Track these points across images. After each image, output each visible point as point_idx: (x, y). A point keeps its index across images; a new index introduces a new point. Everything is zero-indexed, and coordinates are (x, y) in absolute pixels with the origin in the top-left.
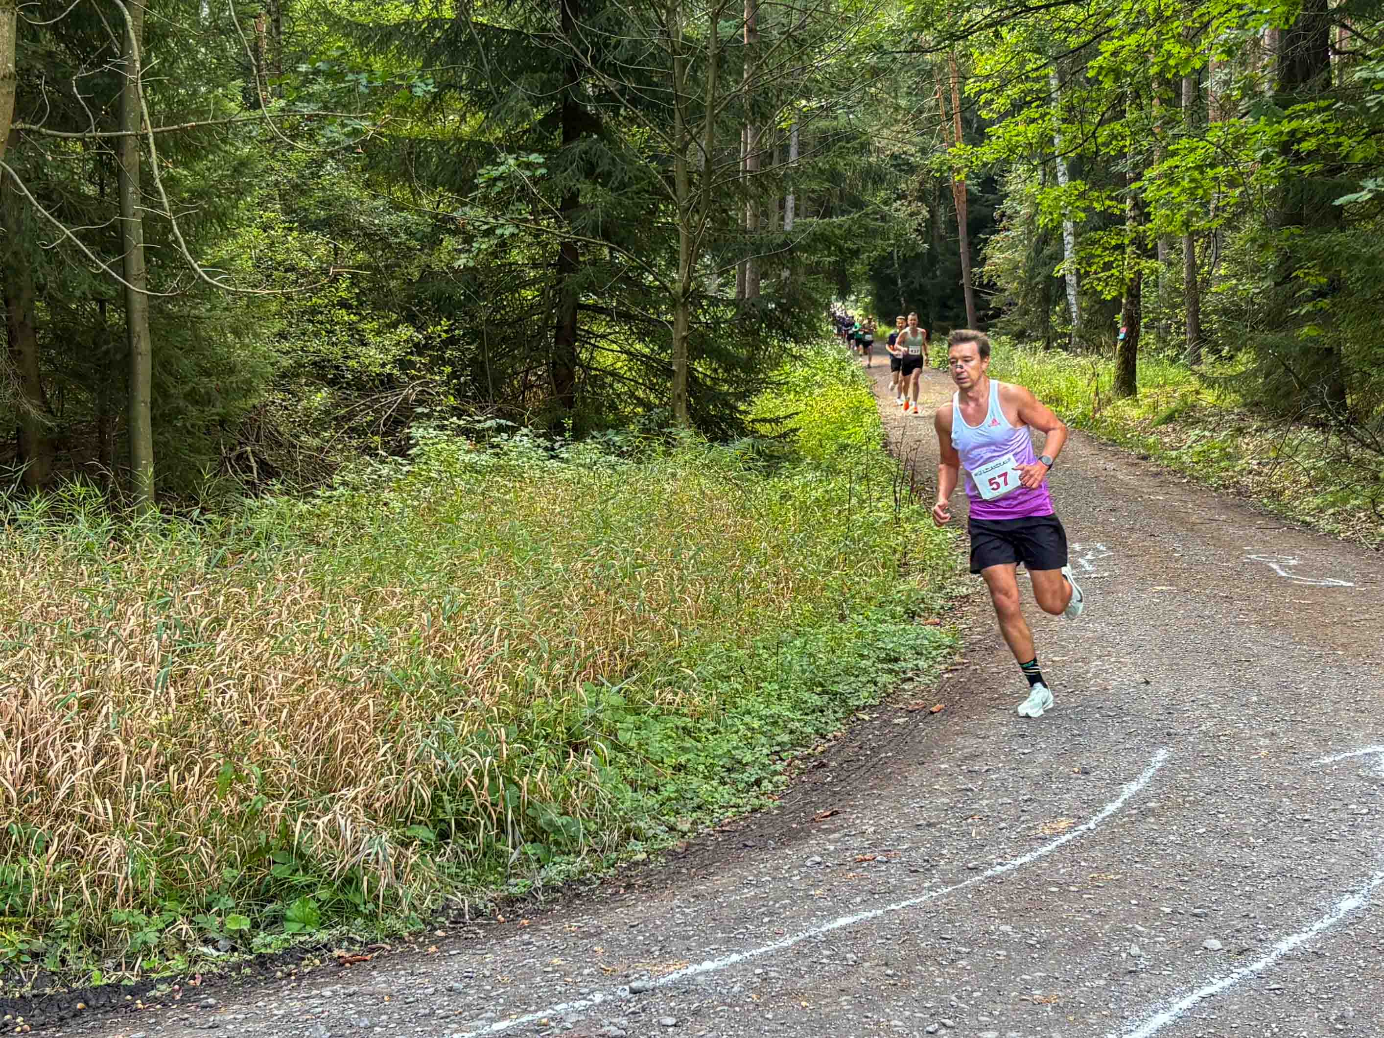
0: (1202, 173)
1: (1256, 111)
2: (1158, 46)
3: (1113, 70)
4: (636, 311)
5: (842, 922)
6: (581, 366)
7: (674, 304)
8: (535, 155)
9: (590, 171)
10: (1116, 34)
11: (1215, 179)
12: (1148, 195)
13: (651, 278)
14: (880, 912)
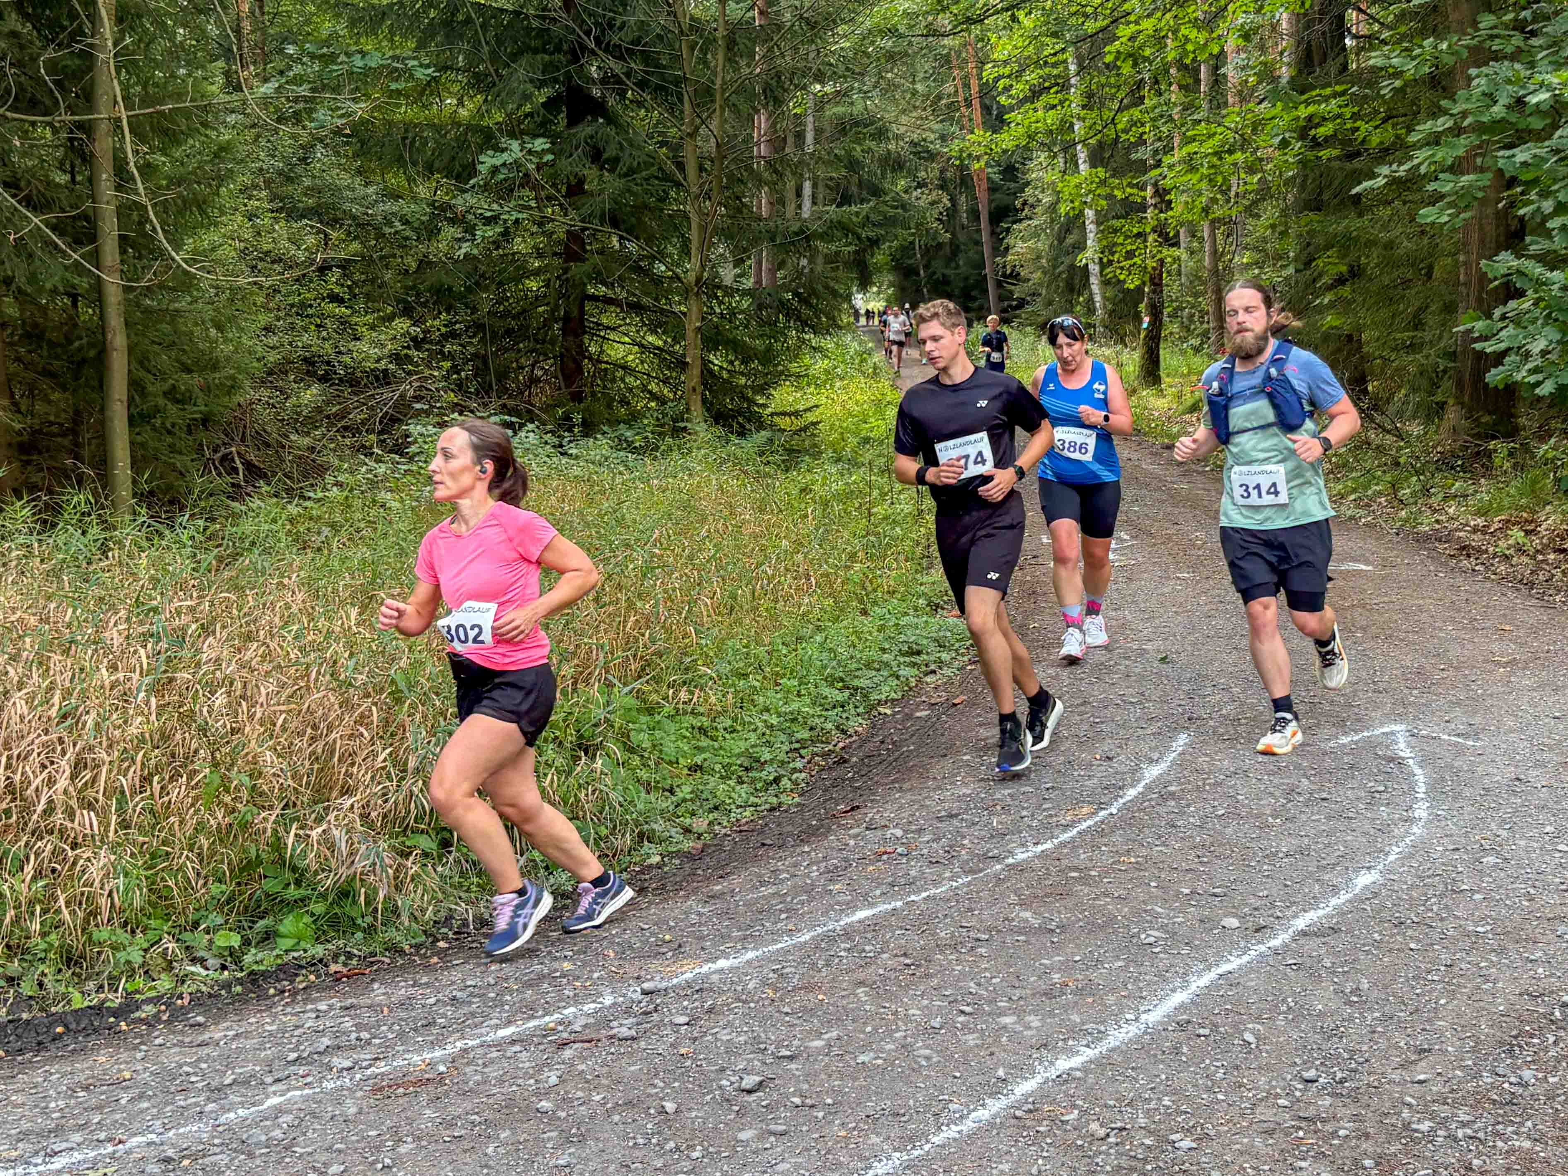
0: (1220, 159)
1: (1274, 96)
2: (1175, 32)
3: (1131, 55)
4: (645, 301)
5: (861, 914)
6: (590, 359)
7: (686, 293)
8: (541, 140)
9: (596, 156)
10: (1132, 18)
11: (1235, 164)
12: (1168, 183)
13: (663, 268)
14: (899, 904)
